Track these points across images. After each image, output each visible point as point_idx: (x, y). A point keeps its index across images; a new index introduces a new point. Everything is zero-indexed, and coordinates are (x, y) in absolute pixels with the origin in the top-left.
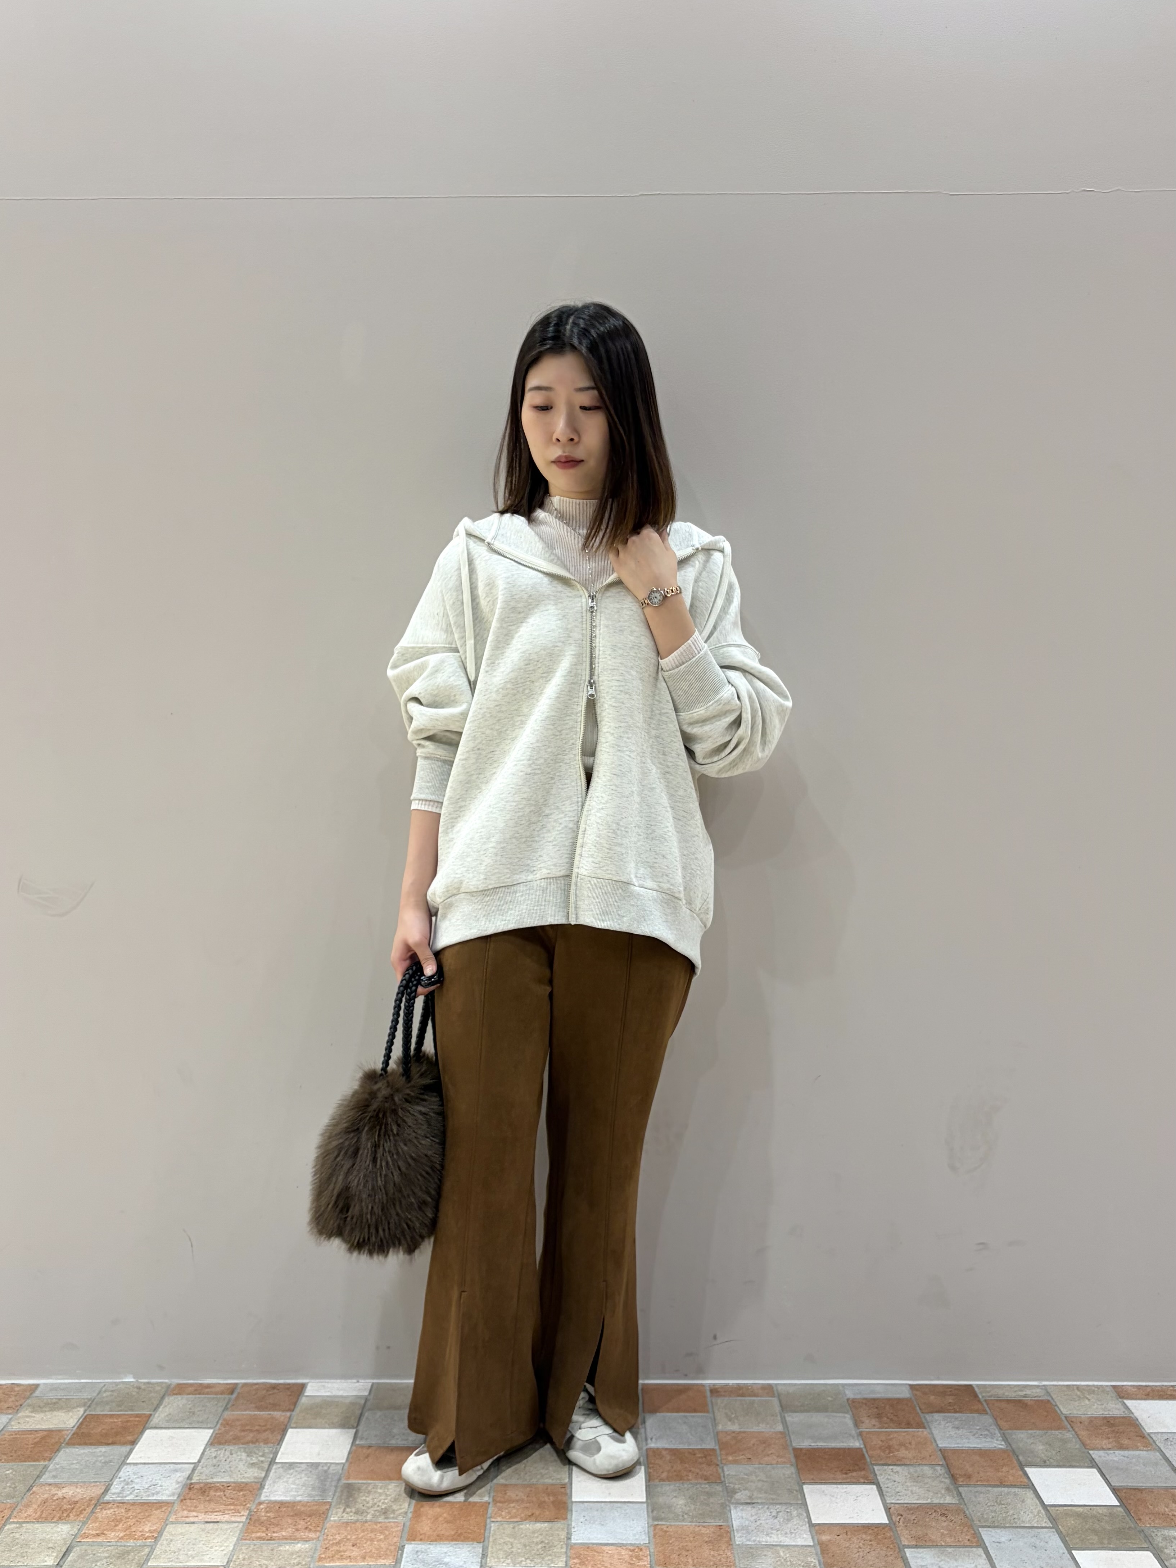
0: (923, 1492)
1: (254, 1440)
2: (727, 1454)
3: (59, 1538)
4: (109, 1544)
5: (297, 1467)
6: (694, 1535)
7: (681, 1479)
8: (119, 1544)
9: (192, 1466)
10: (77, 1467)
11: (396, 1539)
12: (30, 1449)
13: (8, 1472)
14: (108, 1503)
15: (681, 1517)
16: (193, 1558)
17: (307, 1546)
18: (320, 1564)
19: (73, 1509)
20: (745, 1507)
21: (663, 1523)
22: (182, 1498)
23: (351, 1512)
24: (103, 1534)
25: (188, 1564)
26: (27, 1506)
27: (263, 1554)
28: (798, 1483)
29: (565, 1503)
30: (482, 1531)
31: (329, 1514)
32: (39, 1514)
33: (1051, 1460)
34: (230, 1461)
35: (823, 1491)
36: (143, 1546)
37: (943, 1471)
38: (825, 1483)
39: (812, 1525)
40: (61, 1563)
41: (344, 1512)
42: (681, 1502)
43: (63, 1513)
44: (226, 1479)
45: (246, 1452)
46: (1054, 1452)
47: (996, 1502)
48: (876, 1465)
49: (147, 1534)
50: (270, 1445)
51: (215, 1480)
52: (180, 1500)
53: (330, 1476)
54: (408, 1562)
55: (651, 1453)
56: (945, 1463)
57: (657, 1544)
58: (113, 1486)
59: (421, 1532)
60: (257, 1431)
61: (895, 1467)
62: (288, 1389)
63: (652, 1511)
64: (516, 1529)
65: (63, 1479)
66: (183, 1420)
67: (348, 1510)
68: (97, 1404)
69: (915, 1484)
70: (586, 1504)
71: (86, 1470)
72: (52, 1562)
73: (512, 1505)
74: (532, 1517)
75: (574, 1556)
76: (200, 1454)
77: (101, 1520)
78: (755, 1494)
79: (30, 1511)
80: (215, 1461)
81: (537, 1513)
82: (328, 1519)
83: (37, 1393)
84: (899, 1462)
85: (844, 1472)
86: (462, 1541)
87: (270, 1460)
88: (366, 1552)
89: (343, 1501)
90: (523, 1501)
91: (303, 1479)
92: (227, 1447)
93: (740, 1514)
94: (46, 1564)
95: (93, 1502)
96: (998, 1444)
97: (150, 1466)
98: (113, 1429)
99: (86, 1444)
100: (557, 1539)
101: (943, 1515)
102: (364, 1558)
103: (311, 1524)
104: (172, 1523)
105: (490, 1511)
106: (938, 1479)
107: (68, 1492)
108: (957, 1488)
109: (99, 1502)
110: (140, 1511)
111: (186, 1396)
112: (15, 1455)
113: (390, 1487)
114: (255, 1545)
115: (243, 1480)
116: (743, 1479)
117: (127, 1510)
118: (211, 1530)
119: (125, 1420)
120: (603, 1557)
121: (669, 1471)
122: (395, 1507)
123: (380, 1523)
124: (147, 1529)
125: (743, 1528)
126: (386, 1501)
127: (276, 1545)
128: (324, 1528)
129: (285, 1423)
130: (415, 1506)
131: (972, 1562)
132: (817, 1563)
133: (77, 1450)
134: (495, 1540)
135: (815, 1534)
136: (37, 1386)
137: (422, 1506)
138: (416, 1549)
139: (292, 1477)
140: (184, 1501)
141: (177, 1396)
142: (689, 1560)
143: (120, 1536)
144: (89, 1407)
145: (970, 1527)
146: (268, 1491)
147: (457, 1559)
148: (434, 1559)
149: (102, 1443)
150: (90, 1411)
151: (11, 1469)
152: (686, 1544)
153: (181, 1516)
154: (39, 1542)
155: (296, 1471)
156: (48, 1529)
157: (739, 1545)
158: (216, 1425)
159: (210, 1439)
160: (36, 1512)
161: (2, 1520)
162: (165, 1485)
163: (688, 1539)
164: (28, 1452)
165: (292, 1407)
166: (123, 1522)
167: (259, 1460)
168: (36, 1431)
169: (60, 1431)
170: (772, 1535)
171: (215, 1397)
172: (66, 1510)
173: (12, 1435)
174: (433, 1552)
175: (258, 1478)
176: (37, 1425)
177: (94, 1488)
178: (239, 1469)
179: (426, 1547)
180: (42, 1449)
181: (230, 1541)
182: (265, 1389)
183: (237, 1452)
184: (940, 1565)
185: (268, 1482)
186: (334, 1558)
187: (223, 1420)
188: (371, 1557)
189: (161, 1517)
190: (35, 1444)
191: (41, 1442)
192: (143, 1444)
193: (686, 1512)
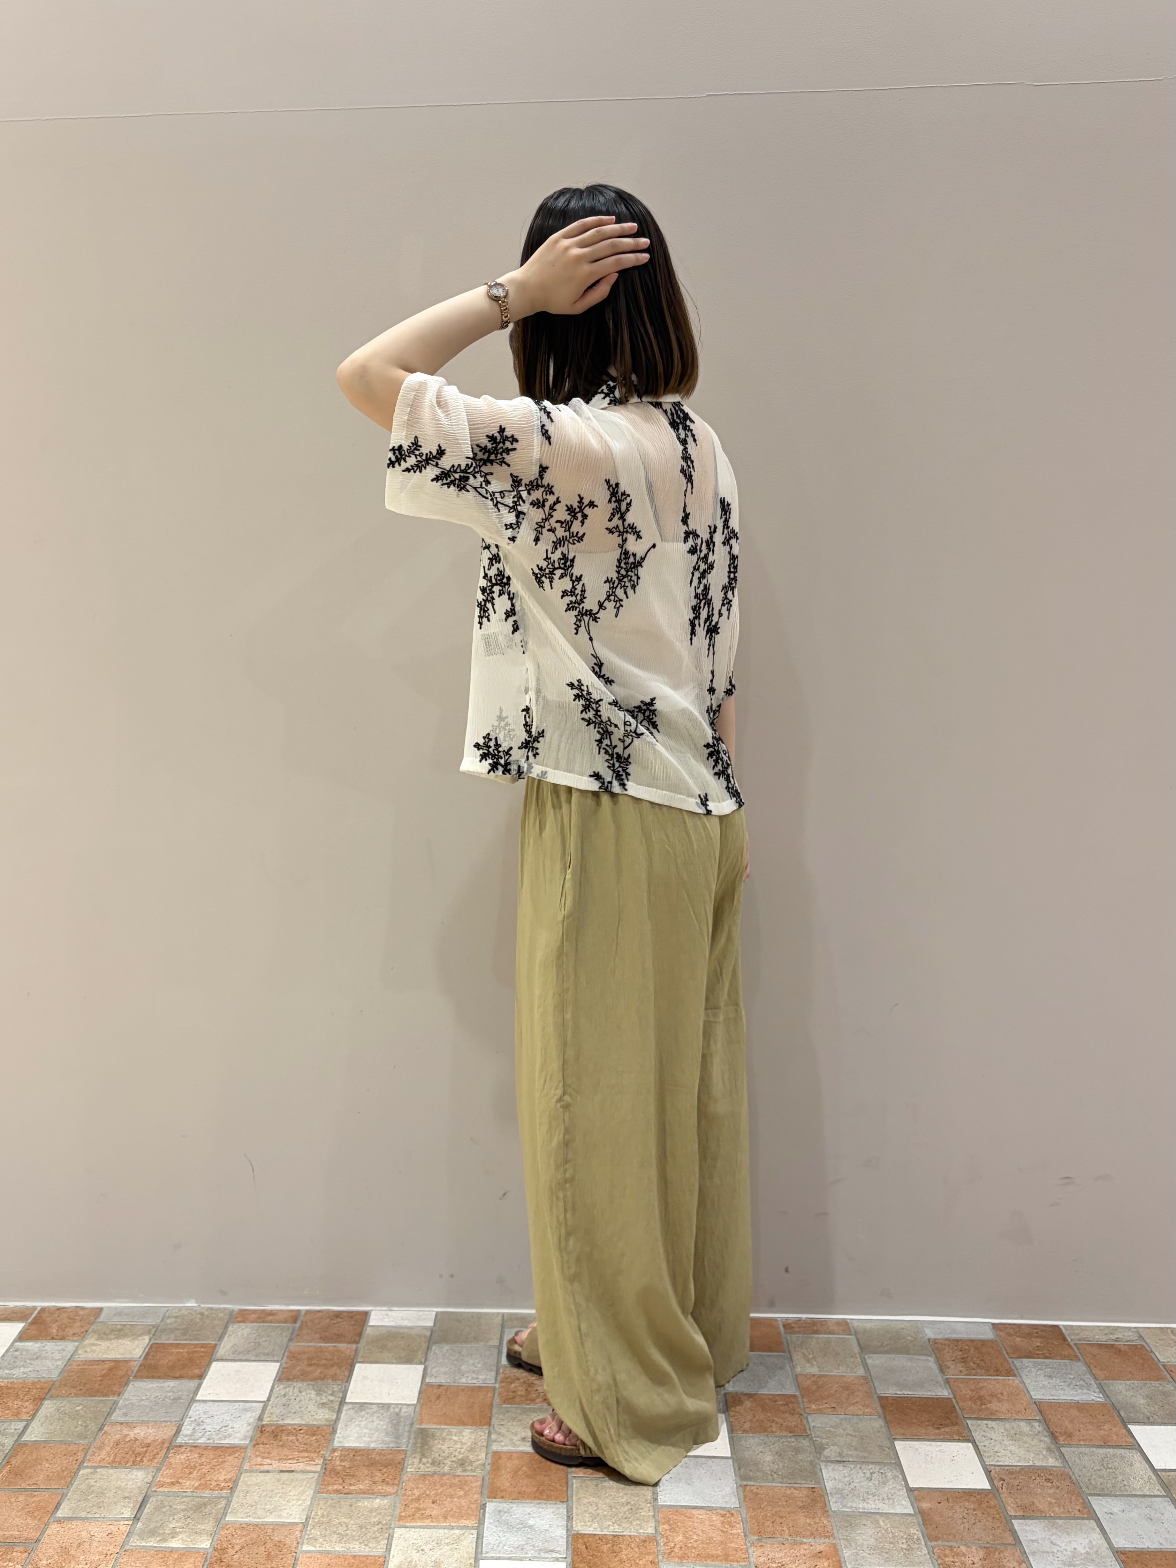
0: (1024, 1452)
1: (322, 1376)
2: (809, 1402)
3: (134, 1486)
4: (185, 1494)
5: (367, 1408)
6: (786, 1499)
7: (765, 1432)
8: (195, 1494)
9: (262, 1404)
10: (147, 1404)
11: (476, 1496)
12: (98, 1383)
13: (78, 1408)
14: (180, 1446)
15: (770, 1477)
16: (271, 1513)
17: (386, 1501)
18: (401, 1523)
19: (146, 1452)
20: (837, 1466)
21: (752, 1483)
22: (254, 1442)
23: (428, 1462)
24: (178, 1482)
25: (267, 1520)
26: (100, 1448)
27: (342, 1510)
28: (889, 1438)
30: (565, 1488)
31: (406, 1465)
32: (111, 1459)
33: (1154, 1416)
34: (300, 1401)
35: (918, 1449)
36: (220, 1498)
37: (1041, 1428)
38: (919, 1439)
39: (910, 1490)
40: (138, 1515)
41: (420, 1462)
42: (768, 1458)
43: (136, 1457)
44: (297, 1421)
45: (315, 1390)
46: (1156, 1406)
47: (1103, 1465)
48: (970, 1418)
49: (223, 1484)
50: (340, 1382)
51: (286, 1422)
52: (252, 1444)
53: (402, 1419)
54: (491, 1523)
55: (730, 1399)
56: (1042, 1418)
57: (750, 1508)
58: (184, 1427)
59: (502, 1488)
60: (325, 1365)
61: (989, 1422)
62: (352, 1317)
63: (739, 1469)
64: (600, 1486)
65: (133, 1417)
66: (249, 1352)
67: (424, 1460)
68: (163, 1331)
69: (1014, 1442)
71: (157, 1407)
72: (129, 1514)
75: (663, 1521)
76: (269, 1391)
77: (175, 1466)
78: (845, 1451)
79: (103, 1454)
80: (284, 1399)
82: (404, 1471)
83: (102, 1318)
84: (993, 1416)
85: (936, 1426)
86: (545, 1500)
87: (340, 1399)
88: (447, 1511)
89: (418, 1450)
91: (375, 1424)
92: (295, 1384)
93: (832, 1475)
94: (123, 1516)
95: (166, 1445)
96: (1093, 1396)
97: (219, 1403)
98: (179, 1360)
99: (153, 1377)
100: (643, 1500)
101: (1048, 1480)
102: (445, 1518)
103: (387, 1477)
104: (247, 1471)
106: (1037, 1437)
107: (139, 1432)
108: (1059, 1447)
109: (171, 1446)
110: (212, 1457)
111: (249, 1325)
112: (84, 1389)
113: (465, 1434)
114: (332, 1500)
115: (315, 1423)
116: (830, 1431)
117: (201, 1456)
118: (286, 1480)
119: (190, 1351)
120: (694, 1521)
121: (751, 1421)
122: (471, 1457)
123: (458, 1476)
124: (222, 1478)
125: (838, 1491)
126: (462, 1450)
127: (354, 1500)
128: (401, 1481)
129: (352, 1357)
130: (493, 1456)
131: (1086, 1537)
132: (920, 1535)
133: (146, 1384)
134: (579, 1499)
135: (914, 1501)
136: (101, 1310)
137: (500, 1458)
138: (499, 1509)
139: (364, 1419)
140: (257, 1446)
141: (241, 1324)
142: (785, 1529)
143: (196, 1485)
144: (154, 1335)
145: (1079, 1495)
146: (340, 1436)
147: (542, 1522)
148: (518, 1521)
149: (169, 1376)
150: (155, 1339)
151: (81, 1404)
152: (778, 1509)
153: (255, 1463)
154: (114, 1491)
155: (368, 1413)
156: (123, 1476)
157: (835, 1512)
158: (282, 1359)
159: (278, 1373)
160: (109, 1455)
161: (76, 1464)
162: (237, 1426)
163: (780, 1503)
164: (97, 1386)
165: (357, 1339)
166: (197, 1469)
167: (329, 1400)
168: (103, 1361)
169: (126, 1361)
170: (869, 1501)
171: (279, 1326)
172: (139, 1454)
173: (79, 1365)
174: (516, 1512)
175: (329, 1421)
176: (103, 1354)
177: (166, 1428)
178: (309, 1409)
179: (508, 1507)
180: (110, 1382)
181: (307, 1493)
182: (328, 1317)
183: (306, 1390)
184: (1052, 1539)
185: (340, 1426)
186: (415, 1517)
187: (290, 1352)
188: (453, 1516)
189: (235, 1464)
190: (104, 1376)
191: (109, 1374)
192: (211, 1378)
193: (775, 1470)
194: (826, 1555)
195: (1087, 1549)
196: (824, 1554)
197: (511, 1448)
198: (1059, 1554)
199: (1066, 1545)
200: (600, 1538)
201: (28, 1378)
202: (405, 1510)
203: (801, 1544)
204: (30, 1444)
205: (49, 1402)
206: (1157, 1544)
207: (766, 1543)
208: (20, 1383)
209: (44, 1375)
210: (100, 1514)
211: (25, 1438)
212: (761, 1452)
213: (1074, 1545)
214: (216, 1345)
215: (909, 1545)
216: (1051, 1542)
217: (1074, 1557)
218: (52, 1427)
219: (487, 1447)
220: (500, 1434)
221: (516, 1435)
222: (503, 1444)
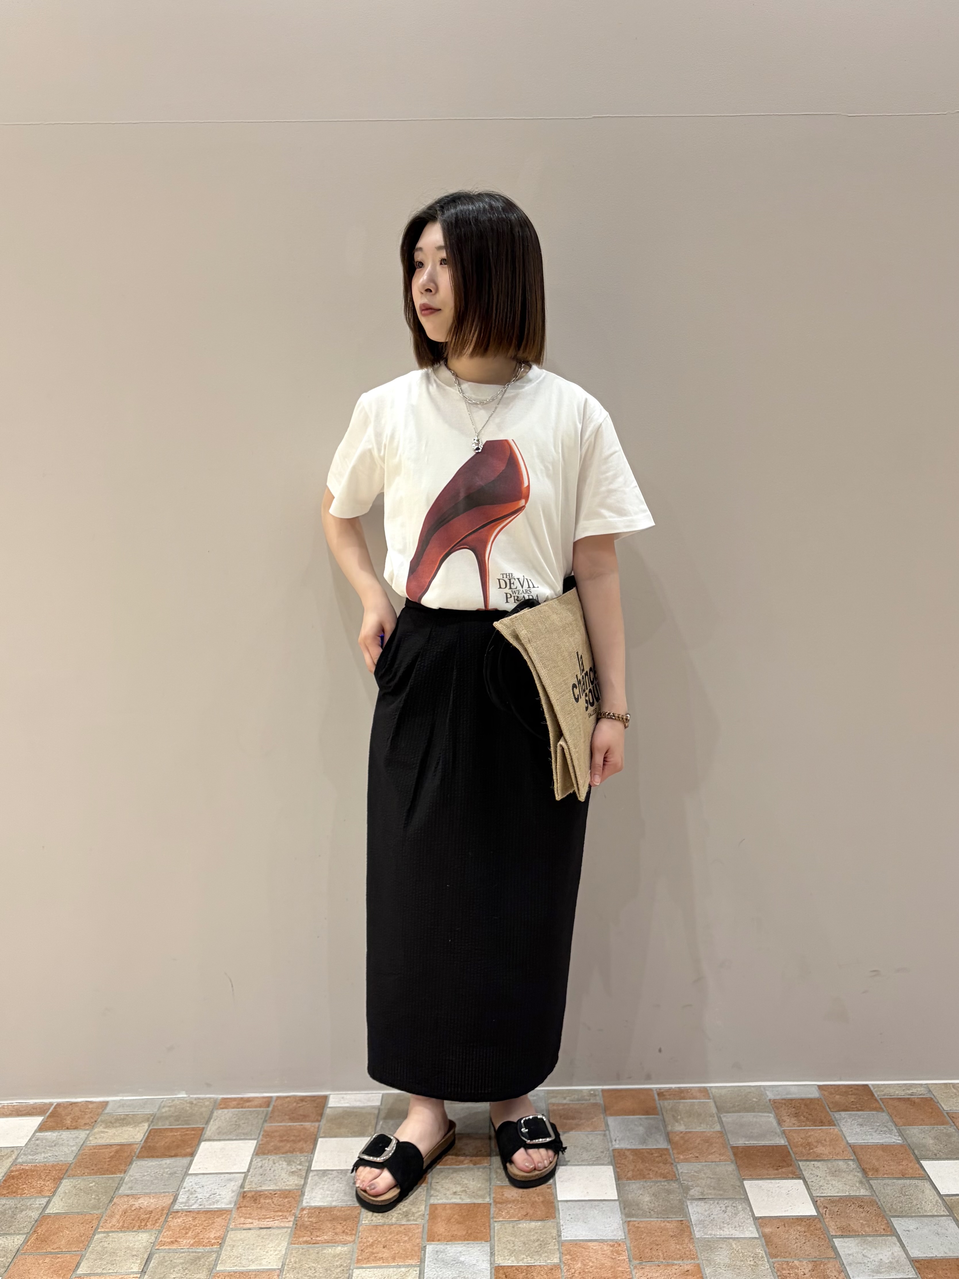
0: (842, 1185)
1: (291, 1149)
2: (678, 1153)
3: (140, 1246)
4: (182, 1251)
5: (329, 1174)
6: (661, 1230)
7: (643, 1179)
8: (190, 1250)
9: (243, 1175)
10: (148, 1178)
11: (418, 1241)
12: (107, 1163)
13: (91, 1185)
14: (177, 1212)
15: (648, 1214)
16: (253, 1262)
17: (346, 1248)
18: (358, 1265)
19: (149, 1218)
20: (700, 1203)
21: (634, 1219)
22: (238, 1206)
24: (176, 1241)
25: (250, 1268)
26: (111, 1216)
27: (310, 1257)
28: (739, 1179)
29: (553, 1203)
30: (488, 1231)
31: (361, 1219)
32: (121, 1224)
33: (940, 1153)
34: (274, 1170)
35: (761, 1187)
36: (211, 1252)
37: (854, 1166)
38: (762, 1179)
39: (756, 1219)
40: (145, 1270)
42: (647, 1199)
43: (141, 1222)
44: (272, 1187)
45: (286, 1161)
46: (941, 1146)
47: (901, 1193)
48: (800, 1160)
49: (213, 1241)
50: (306, 1154)
51: (263, 1188)
52: (236, 1207)
54: (430, 1261)
55: (615, 1154)
56: (855, 1158)
57: (632, 1239)
58: (179, 1196)
59: (438, 1233)
60: (293, 1141)
61: (816, 1163)
62: (314, 1101)
63: (624, 1209)
64: (515, 1227)
65: (137, 1190)
66: (231, 1132)
68: (160, 1118)
69: (834, 1178)
70: (568, 1203)
71: (156, 1181)
72: (137, 1268)
73: (510, 1206)
74: (527, 1217)
75: (566, 1252)
76: (248, 1164)
77: (173, 1228)
78: (705, 1190)
79: (114, 1221)
80: (261, 1169)
81: (531, 1212)
82: (360, 1223)
83: (108, 1110)
84: (818, 1158)
85: (776, 1168)
86: (473, 1240)
87: (306, 1168)
88: (395, 1253)
90: (518, 1201)
91: (336, 1186)
92: (269, 1157)
93: (696, 1210)
94: (132, 1271)
95: (165, 1211)
96: (894, 1139)
97: (208, 1176)
98: (174, 1142)
99: (153, 1157)
100: (549, 1237)
101: (860, 1206)
102: (394, 1259)
103: (347, 1228)
104: (232, 1229)
105: (492, 1212)
106: (852, 1173)
107: (144, 1202)
108: (868, 1181)
109: (170, 1212)
110: (204, 1219)
111: (230, 1110)
112: (96, 1168)
114: (303, 1249)
115: (287, 1188)
116: (694, 1176)
117: (194, 1219)
118: (265, 1235)
119: (183, 1133)
120: (589, 1252)
121: (633, 1170)
122: (414, 1210)
123: (403, 1225)
124: (212, 1236)
125: (701, 1222)
127: (321, 1248)
128: (358, 1231)
129: (315, 1133)
130: (430, 1209)
131: (889, 1250)
132: (764, 1254)
133: (147, 1162)
134: (499, 1239)
135: (759, 1227)
136: (106, 1103)
137: (436, 1209)
138: (436, 1249)
139: (326, 1183)
140: (240, 1209)
141: (223, 1110)
142: (660, 1254)
143: (191, 1243)
144: (152, 1122)
145: (884, 1217)
146: (308, 1197)
147: (471, 1258)
148: (452, 1259)
149: (166, 1155)
150: (153, 1126)
151: (94, 1182)
152: (655, 1239)
153: (239, 1223)
154: (124, 1250)
155: (329, 1178)
156: (131, 1238)
157: (698, 1238)
158: (258, 1137)
159: (255, 1149)
160: (118, 1222)
161: (92, 1230)
162: (224, 1194)
163: (656, 1234)
164: (106, 1166)
165: (319, 1118)
166: (192, 1229)
167: (297, 1169)
168: (111, 1145)
169: (130, 1145)
170: (724, 1229)
171: (254, 1111)
172: (143, 1220)
173: (91, 1149)
174: (450, 1251)
175: (298, 1185)
176: (110, 1140)
177: (165, 1198)
178: (282, 1178)
179: (443, 1247)
180: (117, 1162)
181: (282, 1245)
182: (295, 1102)
183: (278, 1162)
184: (863, 1253)
185: (307, 1189)
186: (369, 1259)
187: (265, 1131)
188: (400, 1257)
189: (223, 1224)
190: (112, 1157)
191: (116, 1156)
192: (200, 1156)
193: (652, 1209)
194: (692, 1273)
195: (890, 1259)
196: (690, 1271)
197: (444, 1201)
198: (869, 1264)
199: (874, 1257)
200: (516, 1269)
201: (49, 1162)
202: (361, 1254)
203: (673, 1265)
204: (53, 1216)
205: (67, 1180)
206: (942, 1253)
207: (647, 1266)
208: (42, 1166)
209: (62, 1159)
210: (113, 1270)
211: (48, 1211)
212: (641, 1194)
213: (880, 1256)
214: (203, 1128)
215: (755, 1262)
216: (863, 1255)
217: (880, 1266)
218: (70, 1201)
219: (425, 1201)
220: (435, 1190)
221: (448, 1190)
222: (438, 1198)
